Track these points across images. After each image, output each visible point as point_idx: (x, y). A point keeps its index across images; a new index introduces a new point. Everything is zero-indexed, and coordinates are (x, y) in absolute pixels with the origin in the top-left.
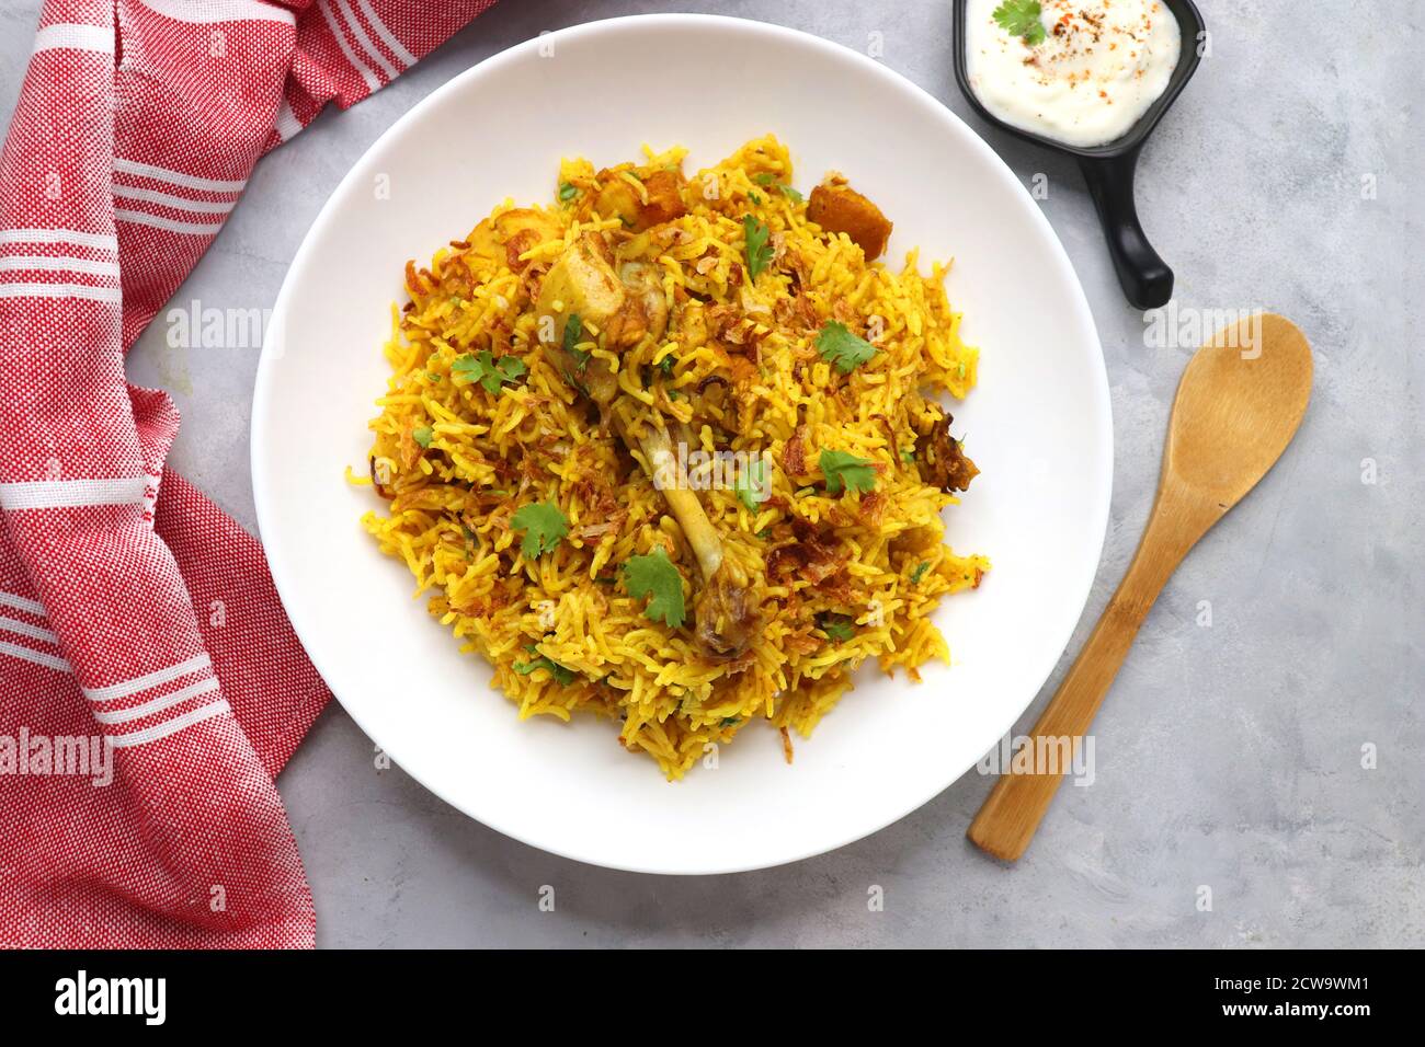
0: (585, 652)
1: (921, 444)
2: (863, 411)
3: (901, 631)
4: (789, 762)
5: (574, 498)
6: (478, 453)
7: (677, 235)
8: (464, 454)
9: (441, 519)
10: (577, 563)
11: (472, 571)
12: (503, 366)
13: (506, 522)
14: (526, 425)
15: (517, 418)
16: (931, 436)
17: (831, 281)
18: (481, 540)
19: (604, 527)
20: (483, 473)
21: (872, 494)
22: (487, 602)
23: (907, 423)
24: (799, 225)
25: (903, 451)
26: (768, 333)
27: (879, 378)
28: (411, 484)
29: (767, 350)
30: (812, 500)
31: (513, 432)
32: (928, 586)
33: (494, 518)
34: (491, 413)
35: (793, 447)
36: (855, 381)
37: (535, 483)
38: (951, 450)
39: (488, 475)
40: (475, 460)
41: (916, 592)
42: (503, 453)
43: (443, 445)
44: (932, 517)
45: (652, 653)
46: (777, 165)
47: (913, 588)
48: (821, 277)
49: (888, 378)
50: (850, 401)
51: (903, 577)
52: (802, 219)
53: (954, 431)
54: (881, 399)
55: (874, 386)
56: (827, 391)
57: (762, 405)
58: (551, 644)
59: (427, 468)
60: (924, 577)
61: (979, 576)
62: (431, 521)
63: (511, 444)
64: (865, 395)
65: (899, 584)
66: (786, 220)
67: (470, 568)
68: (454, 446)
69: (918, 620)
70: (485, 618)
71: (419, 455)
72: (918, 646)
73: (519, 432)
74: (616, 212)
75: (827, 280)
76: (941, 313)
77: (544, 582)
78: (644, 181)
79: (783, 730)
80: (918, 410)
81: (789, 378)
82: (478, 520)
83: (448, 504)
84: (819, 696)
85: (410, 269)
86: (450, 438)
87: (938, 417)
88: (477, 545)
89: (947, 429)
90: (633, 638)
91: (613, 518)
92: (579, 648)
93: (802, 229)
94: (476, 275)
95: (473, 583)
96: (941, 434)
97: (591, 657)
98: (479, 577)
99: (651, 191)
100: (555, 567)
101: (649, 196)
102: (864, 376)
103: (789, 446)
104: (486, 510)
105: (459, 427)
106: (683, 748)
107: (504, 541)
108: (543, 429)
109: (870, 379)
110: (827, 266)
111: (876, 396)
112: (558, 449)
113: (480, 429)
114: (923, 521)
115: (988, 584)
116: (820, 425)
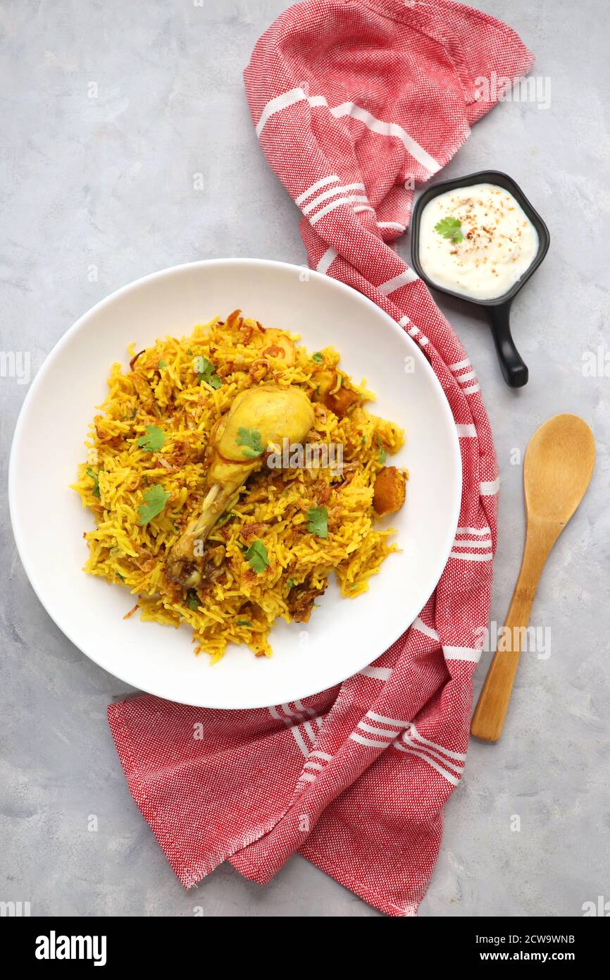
0: (108, 492)
1: (301, 587)
2: (295, 549)
3: (212, 632)
4: (124, 618)
5: (173, 444)
6: (170, 392)
7: (323, 415)
8: (166, 387)
9: (136, 397)
10: (147, 465)
11: (117, 423)
12: (214, 378)
13: (148, 424)
14: (193, 404)
15: (195, 398)
16: (309, 590)
17: (347, 499)
18: (135, 419)
19: (169, 466)
20: (163, 401)
21: (255, 574)
22: (108, 438)
23: (306, 574)
24: (370, 469)
25: (292, 580)
26: (302, 483)
27: (316, 547)
28: (142, 374)
29: (294, 487)
30: (236, 549)
31: (187, 401)
32: (243, 632)
33: (148, 418)
34: (190, 386)
35: (254, 526)
36: (307, 536)
37: (171, 425)
38: (308, 604)
39: (163, 402)
40: (166, 393)
41: (235, 627)
42: (176, 403)
43: (163, 374)
44: (272, 613)
45: (125, 521)
46: (393, 443)
47: (235, 625)
48: (347, 493)
49: (318, 552)
50: (296, 541)
51: (237, 617)
52: (373, 469)
53: (318, 600)
54: (307, 554)
55: (311, 548)
56: (294, 527)
57: (265, 500)
58: (104, 476)
59: (150, 375)
60: (244, 627)
61: (261, 654)
62: (132, 392)
63: (182, 403)
64: (303, 545)
65: (233, 617)
66: (368, 462)
67: (118, 421)
68: (165, 380)
69: (223, 637)
70: (101, 441)
71: (154, 368)
72: (212, 645)
73: (188, 403)
74: (319, 384)
75: (348, 496)
76: (375, 561)
77: (131, 456)
78: (343, 387)
79: (137, 607)
80: (316, 575)
81: (285, 505)
82: (144, 412)
83: (142, 395)
84: (162, 614)
85: (237, 313)
86: (168, 376)
87: (319, 586)
88: (132, 418)
89: (317, 595)
90: (126, 508)
91: (174, 467)
92: (108, 488)
93: (369, 472)
94: (251, 341)
95: (112, 426)
96: (313, 594)
97: (108, 495)
98: (116, 427)
99: (339, 392)
100: (139, 457)
101: (336, 394)
102: (312, 540)
103: (254, 524)
104: (149, 413)
105: (175, 377)
106: (99, 565)
107: (139, 429)
108: (194, 412)
109: (313, 543)
110: (353, 492)
111: (306, 551)
112: (190, 424)
113: (180, 385)
114: (265, 609)
115: (262, 661)
116: (275, 533)
